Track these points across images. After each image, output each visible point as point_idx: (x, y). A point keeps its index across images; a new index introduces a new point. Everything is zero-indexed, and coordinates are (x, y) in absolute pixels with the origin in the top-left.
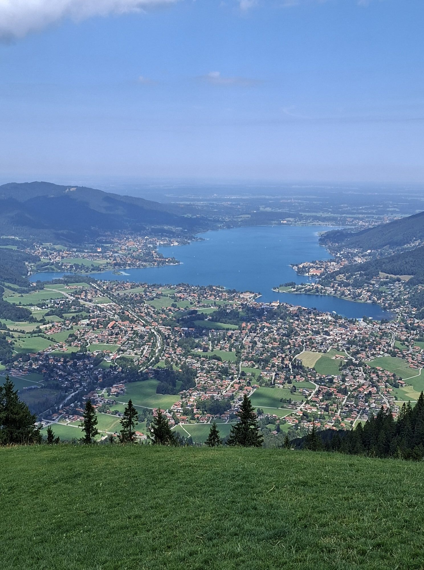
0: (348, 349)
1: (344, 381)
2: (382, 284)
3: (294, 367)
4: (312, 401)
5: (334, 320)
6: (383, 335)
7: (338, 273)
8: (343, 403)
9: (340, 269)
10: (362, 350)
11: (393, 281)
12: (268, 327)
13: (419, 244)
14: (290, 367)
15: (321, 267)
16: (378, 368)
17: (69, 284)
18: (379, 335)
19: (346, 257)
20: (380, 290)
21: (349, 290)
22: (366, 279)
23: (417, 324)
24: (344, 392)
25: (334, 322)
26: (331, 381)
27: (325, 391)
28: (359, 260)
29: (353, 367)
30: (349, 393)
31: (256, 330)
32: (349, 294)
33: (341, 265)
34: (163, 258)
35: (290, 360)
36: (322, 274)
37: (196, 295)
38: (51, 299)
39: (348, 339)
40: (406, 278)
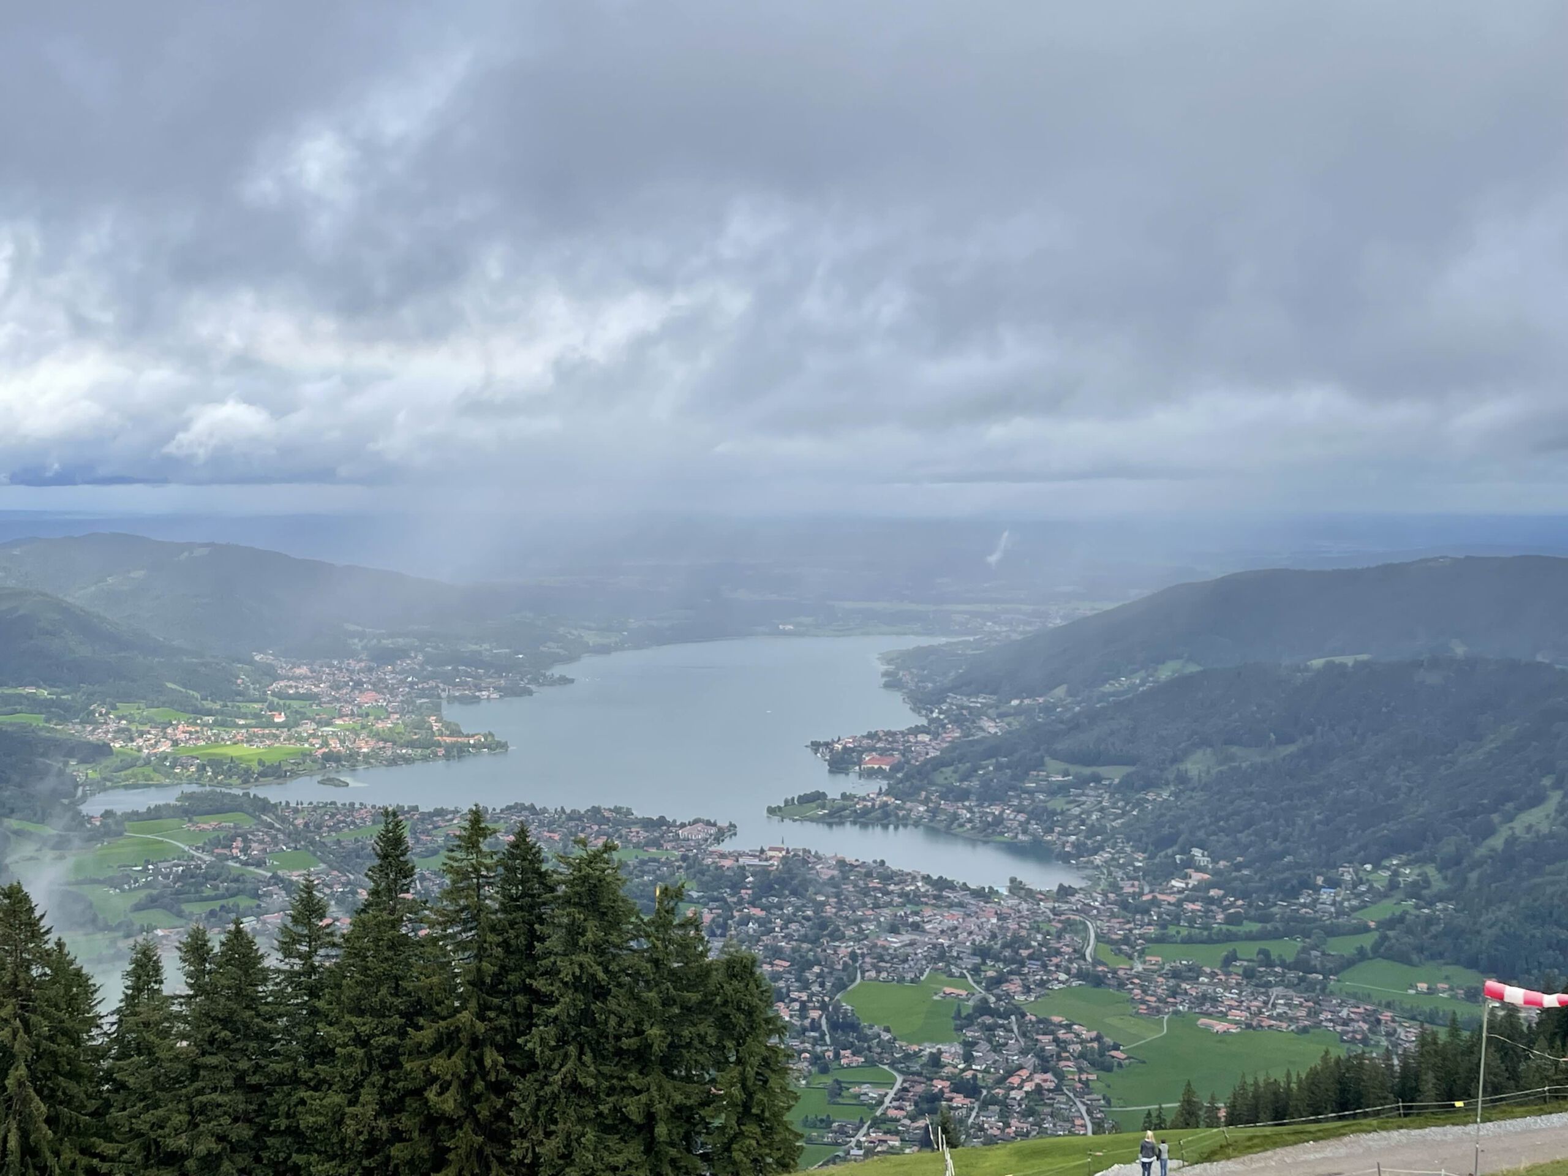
0: (976, 970)
1: (968, 1058)
2: (1055, 791)
3: (834, 1026)
6: (1064, 930)
8: (970, 1120)
9: (942, 751)
10: (1011, 973)
11: (1082, 783)
12: (757, 919)
13: (1144, 683)
14: (824, 1027)
15: (893, 749)
16: (1056, 1019)
18: (1053, 930)
19: (958, 721)
20: (1050, 806)
21: (970, 810)
22: (1014, 777)
23: (1150, 897)
24: (971, 1089)
25: (936, 897)
26: (935, 1061)
27: (920, 1089)
28: (991, 727)
29: (989, 1020)
30: (985, 1092)
31: (726, 927)
32: (970, 821)
33: (943, 740)
35: (823, 1007)
36: (895, 769)
39: (973, 943)
40: (1115, 774)
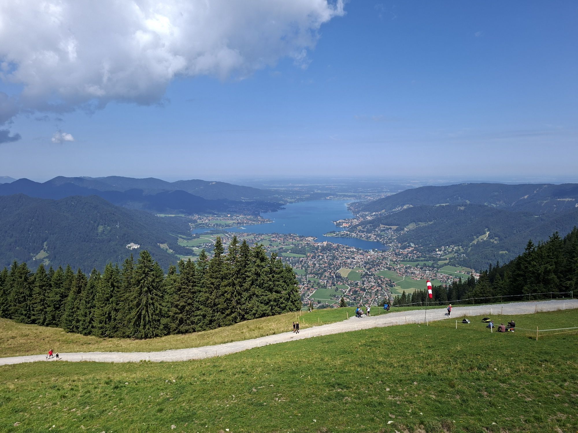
0: (365, 267)
1: (363, 284)
2: (382, 231)
3: (336, 277)
4: (347, 295)
5: (356, 251)
6: (383, 259)
7: (358, 225)
8: (364, 296)
9: (359, 223)
10: (372, 267)
11: (388, 229)
12: (322, 256)
13: (401, 209)
14: (334, 277)
15: (349, 222)
16: (381, 276)
17: (213, 235)
18: (381, 259)
19: (362, 216)
20: (381, 234)
21: (364, 235)
22: (373, 228)
23: (401, 252)
24: (364, 290)
25: (357, 252)
26: (357, 284)
27: (353, 290)
28: (369, 218)
29: (368, 276)
30: (367, 290)
31: (315, 257)
32: (364, 237)
33: (359, 221)
34: (264, 219)
35: (334, 273)
36: (349, 226)
37: (282, 239)
38: (204, 243)
39: (365, 261)
40: (394, 227)
